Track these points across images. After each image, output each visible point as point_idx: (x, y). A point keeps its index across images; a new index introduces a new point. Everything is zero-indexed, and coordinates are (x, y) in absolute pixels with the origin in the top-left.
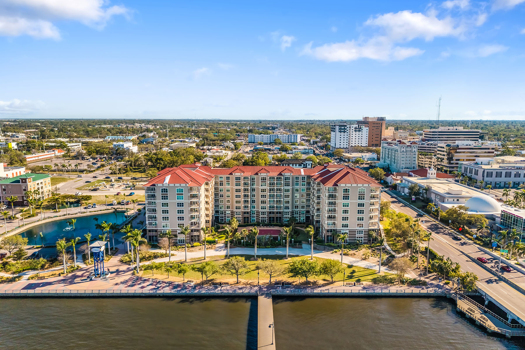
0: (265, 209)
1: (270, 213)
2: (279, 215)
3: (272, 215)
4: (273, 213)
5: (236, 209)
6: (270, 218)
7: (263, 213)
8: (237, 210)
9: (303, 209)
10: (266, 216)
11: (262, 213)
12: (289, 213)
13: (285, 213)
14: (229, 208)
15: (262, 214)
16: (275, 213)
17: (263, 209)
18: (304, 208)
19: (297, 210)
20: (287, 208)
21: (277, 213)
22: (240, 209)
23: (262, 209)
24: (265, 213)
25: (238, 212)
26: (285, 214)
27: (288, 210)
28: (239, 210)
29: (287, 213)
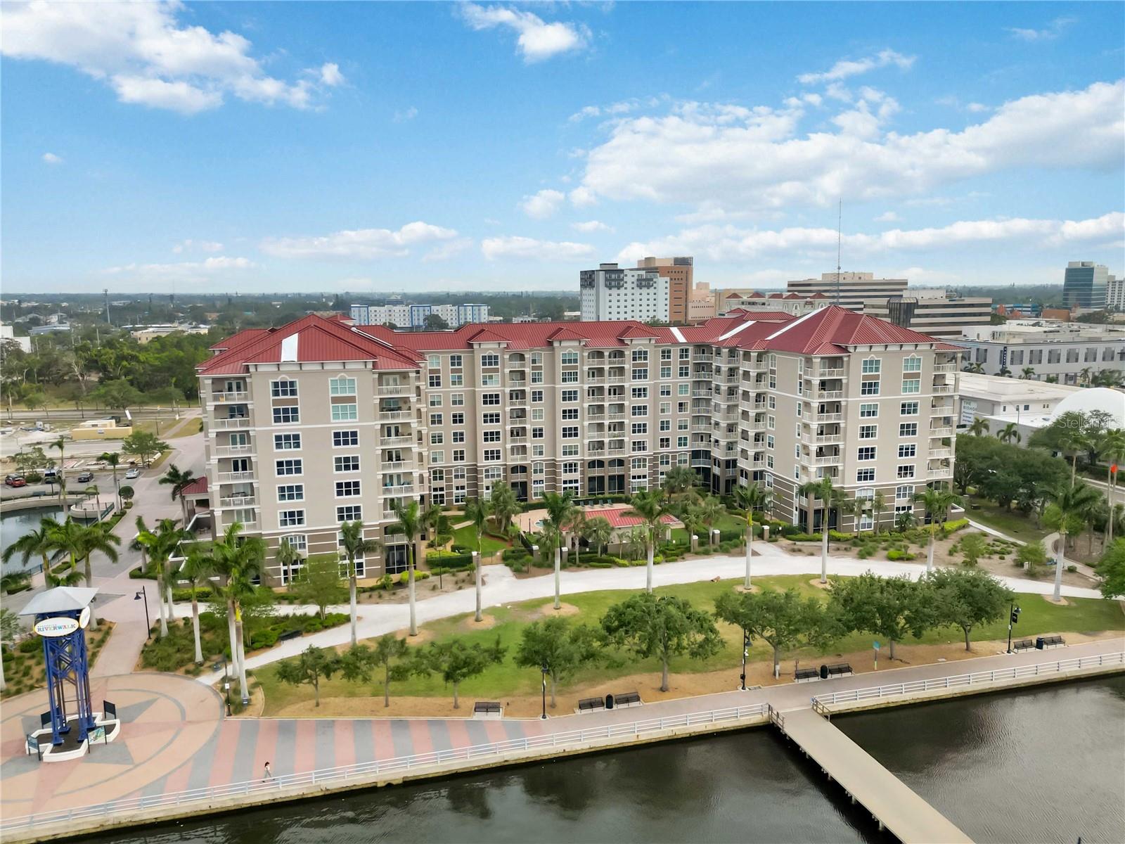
0: (576, 453)
1: (592, 464)
2: (617, 471)
3: (597, 472)
4: (601, 464)
5: (487, 458)
6: (591, 479)
7: (570, 467)
8: (490, 462)
9: (683, 448)
10: (577, 475)
11: (565, 466)
12: (645, 460)
13: (634, 461)
14: (462, 458)
15: (565, 471)
16: (606, 464)
17: (570, 453)
18: (685, 445)
19: (665, 450)
20: (639, 446)
21: (612, 463)
22: (498, 458)
23: (565, 453)
24: (575, 465)
25: (493, 469)
26: (634, 467)
27: (642, 453)
28: (496, 462)
29: (639, 460)
